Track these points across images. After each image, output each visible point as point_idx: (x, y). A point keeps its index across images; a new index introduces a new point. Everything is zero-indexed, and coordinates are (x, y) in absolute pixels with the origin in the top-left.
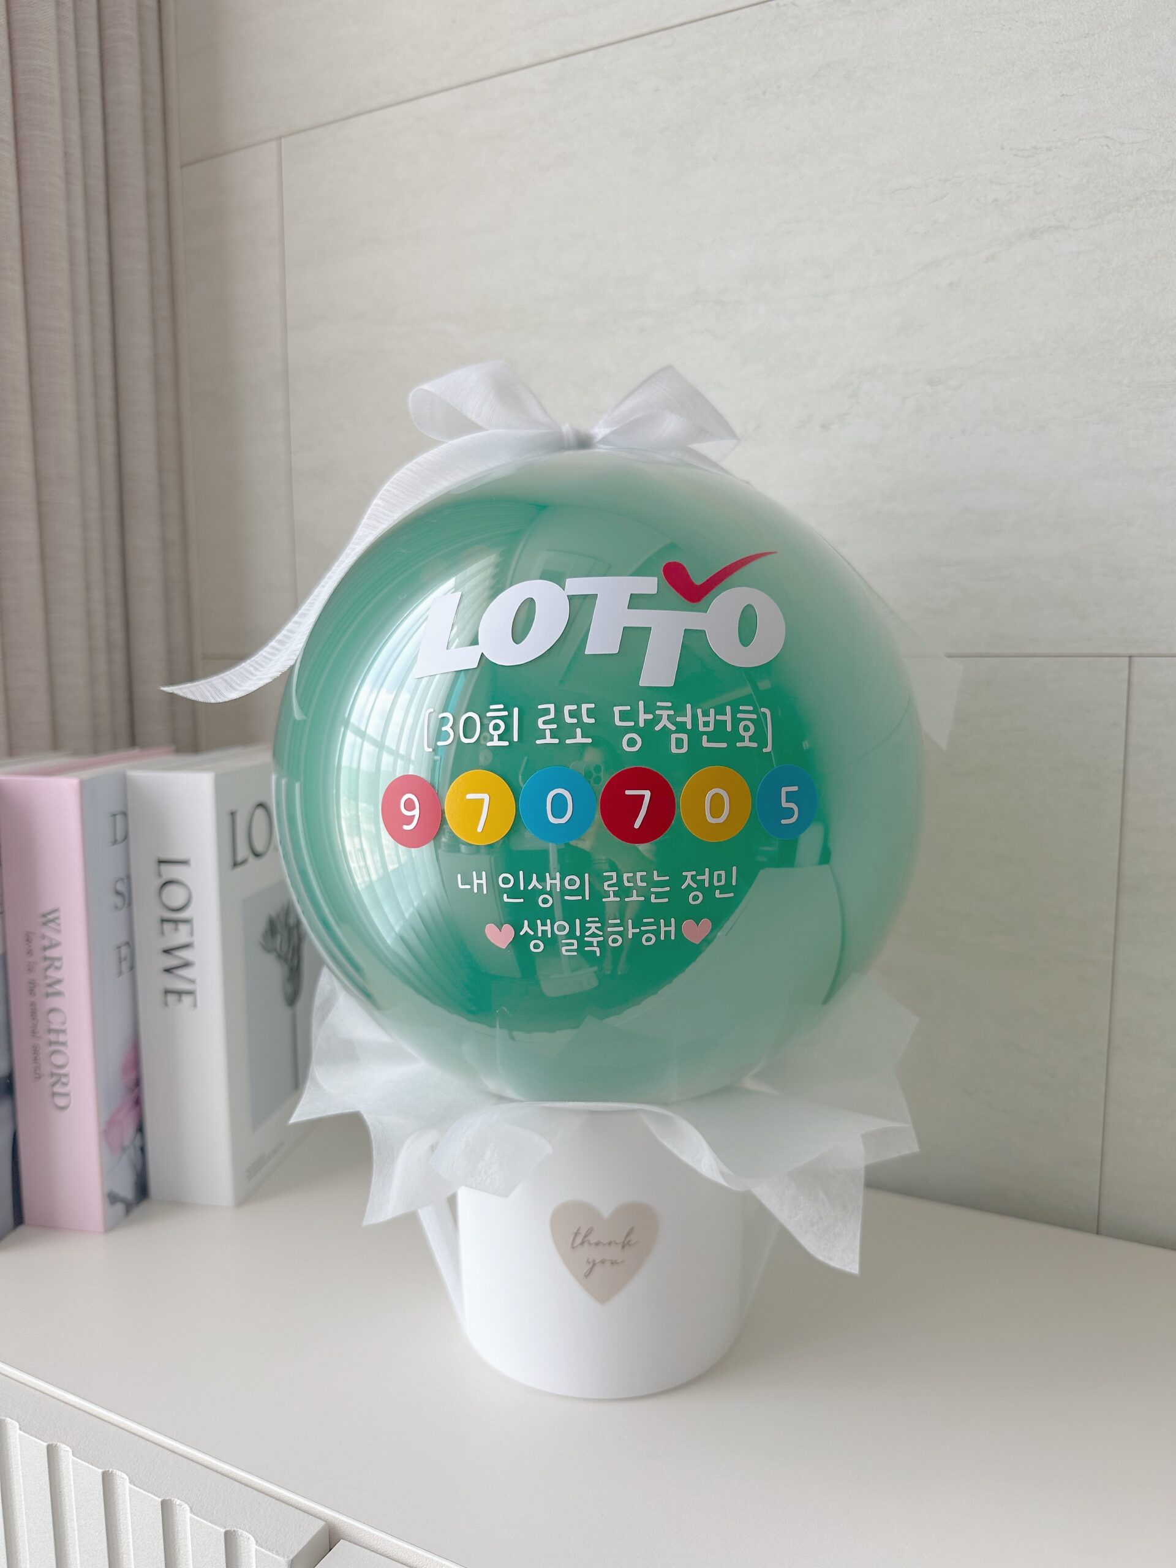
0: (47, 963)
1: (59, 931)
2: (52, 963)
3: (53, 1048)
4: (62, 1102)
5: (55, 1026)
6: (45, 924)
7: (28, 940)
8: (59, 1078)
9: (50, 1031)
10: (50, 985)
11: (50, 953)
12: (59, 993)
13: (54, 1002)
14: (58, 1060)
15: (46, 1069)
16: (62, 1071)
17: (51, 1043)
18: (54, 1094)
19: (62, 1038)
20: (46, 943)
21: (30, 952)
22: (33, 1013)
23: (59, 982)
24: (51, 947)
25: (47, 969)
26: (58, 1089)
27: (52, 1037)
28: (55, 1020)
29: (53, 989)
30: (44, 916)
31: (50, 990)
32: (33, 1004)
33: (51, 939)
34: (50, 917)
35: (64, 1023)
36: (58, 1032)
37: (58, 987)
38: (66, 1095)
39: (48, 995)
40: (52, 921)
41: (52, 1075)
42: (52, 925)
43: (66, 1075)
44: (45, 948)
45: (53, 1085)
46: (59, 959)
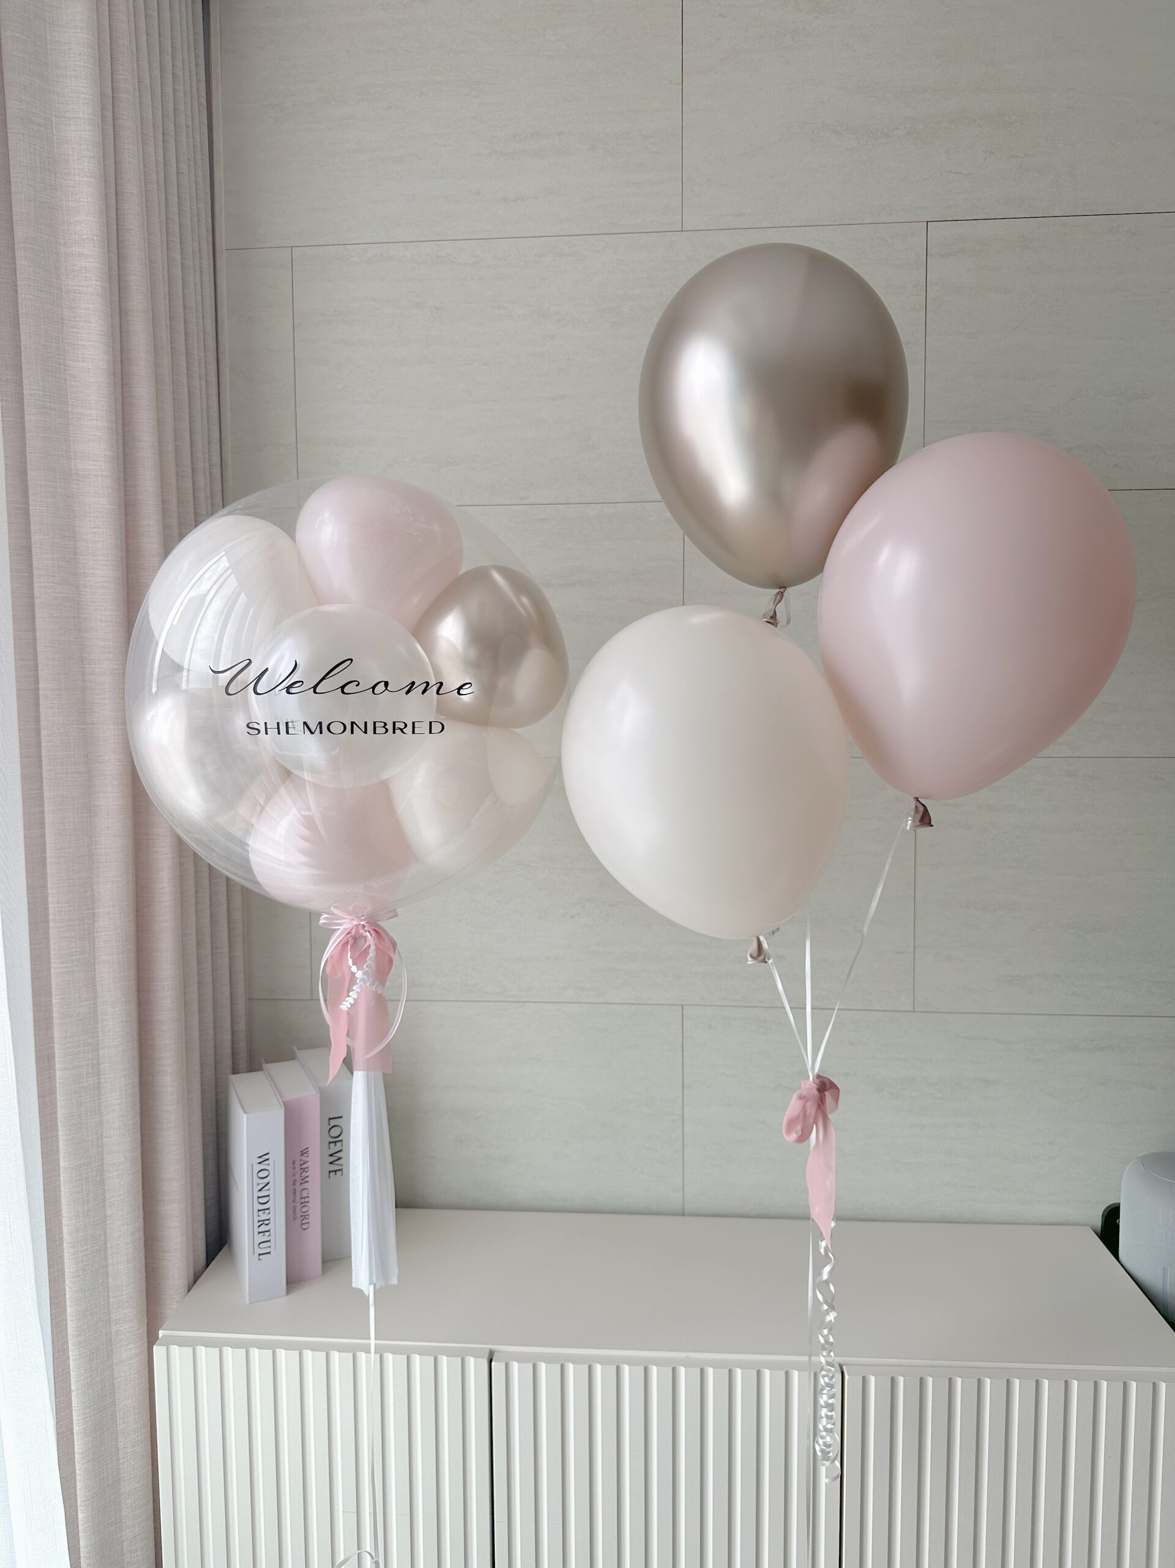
0: (302, 1170)
1: (308, 1157)
2: (304, 1170)
3: (303, 1205)
4: (305, 1226)
5: (305, 1195)
6: (302, 1155)
7: (294, 1163)
8: (305, 1216)
9: (301, 1198)
10: (302, 1180)
11: (303, 1167)
12: (307, 1182)
13: (305, 1186)
14: (304, 1209)
15: (299, 1214)
16: (307, 1214)
17: (301, 1203)
18: (302, 1224)
19: (307, 1200)
20: (302, 1162)
21: (294, 1168)
22: (294, 1193)
23: (307, 1177)
24: (304, 1163)
25: (301, 1173)
26: (303, 1222)
27: (303, 1201)
28: (305, 1194)
29: (304, 1181)
30: (301, 1152)
31: (302, 1182)
32: (295, 1189)
33: (304, 1161)
34: (304, 1152)
35: (308, 1194)
36: (305, 1198)
37: (306, 1179)
38: (308, 1223)
39: (301, 1184)
40: (305, 1153)
41: (302, 1216)
42: (305, 1155)
43: (308, 1215)
44: (301, 1165)
45: (302, 1221)
46: (307, 1168)
